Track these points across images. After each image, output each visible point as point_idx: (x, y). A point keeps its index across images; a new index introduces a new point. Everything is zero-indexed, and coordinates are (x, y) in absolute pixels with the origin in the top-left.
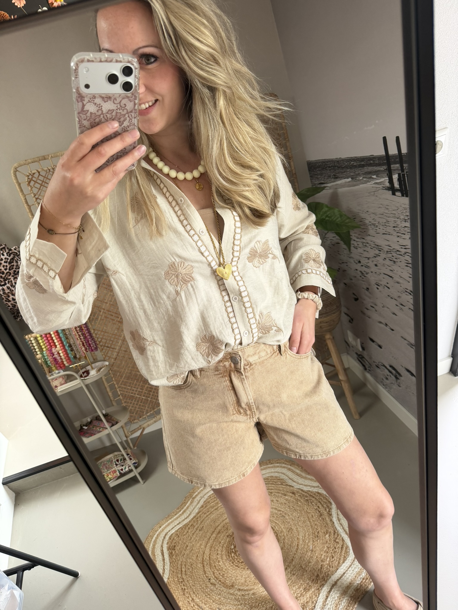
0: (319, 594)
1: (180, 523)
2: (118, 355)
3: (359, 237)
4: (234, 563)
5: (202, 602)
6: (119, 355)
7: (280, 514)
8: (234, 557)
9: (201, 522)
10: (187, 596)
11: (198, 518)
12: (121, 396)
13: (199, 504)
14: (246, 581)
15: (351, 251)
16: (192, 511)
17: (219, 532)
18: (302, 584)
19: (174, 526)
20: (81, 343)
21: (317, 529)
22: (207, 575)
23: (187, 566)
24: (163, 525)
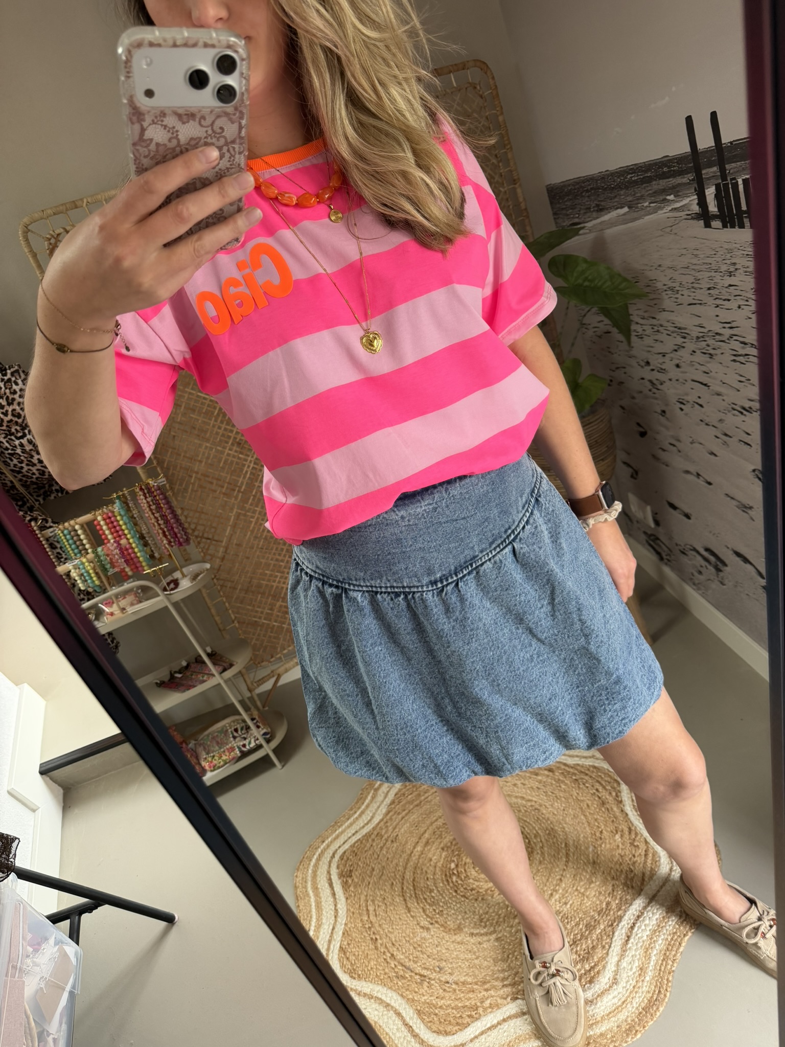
0: (613, 933)
1: (356, 832)
2: (226, 552)
3: (646, 315)
4: (459, 892)
5: (410, 960)
6: (228, 552)
7: (532, 806)
8: (457, 882)
9: (394, 829)
10: (382, 950)
11: (387, 822)
12: (236, 622)
13: (387, 799)
14: (481, 921)
15: (633, 344)
16: (377, 810)
17: (427, 843)
18: (580, 918)
19: (346, 838)
20: (160, 531)
21: (598, 827)
22: (412, 913)
23: (376, 902)
24: (328, 838)
